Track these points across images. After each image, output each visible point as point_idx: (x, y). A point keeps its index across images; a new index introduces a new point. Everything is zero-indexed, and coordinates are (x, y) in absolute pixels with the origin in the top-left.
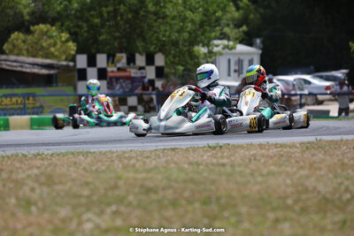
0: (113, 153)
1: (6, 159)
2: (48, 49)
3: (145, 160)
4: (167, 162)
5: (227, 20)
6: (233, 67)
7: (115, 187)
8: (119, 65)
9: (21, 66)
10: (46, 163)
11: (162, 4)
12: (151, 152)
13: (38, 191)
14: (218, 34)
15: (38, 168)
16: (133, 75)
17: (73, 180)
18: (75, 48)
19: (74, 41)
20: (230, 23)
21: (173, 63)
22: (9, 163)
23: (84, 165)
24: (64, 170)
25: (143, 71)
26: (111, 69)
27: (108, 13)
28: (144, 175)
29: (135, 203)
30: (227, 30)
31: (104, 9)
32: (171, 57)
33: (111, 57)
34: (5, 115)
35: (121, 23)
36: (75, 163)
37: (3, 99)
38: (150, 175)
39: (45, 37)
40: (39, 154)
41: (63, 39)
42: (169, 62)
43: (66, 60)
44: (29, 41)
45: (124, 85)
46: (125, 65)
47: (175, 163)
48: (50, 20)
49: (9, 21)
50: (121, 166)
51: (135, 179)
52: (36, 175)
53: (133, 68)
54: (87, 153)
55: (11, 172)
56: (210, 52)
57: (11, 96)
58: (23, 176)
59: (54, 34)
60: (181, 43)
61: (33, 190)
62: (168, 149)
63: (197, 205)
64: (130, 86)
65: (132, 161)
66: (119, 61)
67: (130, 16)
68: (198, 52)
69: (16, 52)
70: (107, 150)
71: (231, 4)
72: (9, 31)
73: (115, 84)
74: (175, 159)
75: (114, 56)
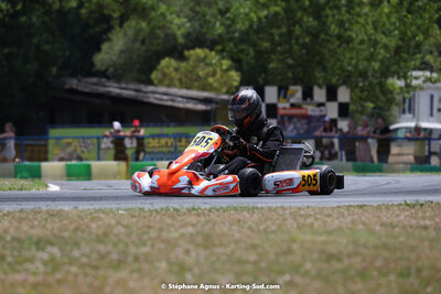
0: (285, 209)
1: (154, 214)
2: (206, 79)
3: (325, 218)
4: (353, 222)
5: (430, 46)
6: (436, 105)
7: (289, 252)
8: (293, 100)
9: (173, 100)
10: (203, 219)
11: (347, 25)
12: (333, 209)
13: (193, 254)
14: (418, 63)
15: (193, 225)
16: (310, 113)
17: (236, 242)
18: (238, 79)
19: (237, 70)
20: (434, 49)
21: (361, 98)
22: (158, 218)
23: (250, 223)
24: (225, 229)
25: (322, 108)
26: (283, 105)
27: (281, 35)
28: (324, 238)
29: (313, 272)
30: (429, 58)
31: (276, 31)
32: (357, 91)
33: (283, 91)
34: (152, 159)
35: (296, 47)
36: (239, 220)
37: (151, 140)
38: (332, 238)
39: (202, 65)
40: (194, 209)
41: (225, 67)
42: (355, 98)
43: (227, 93)
44: (182, 70)
45: (298, 125)
46: (301, 101)
47: (364, 224)
48: (208, 43)
49: (159, 44)
50: (295, 225)
51: (314, 243)
52: (191, 235)
53: (309, 104)
54: (253, 208)
55: (161, 230)
56: (408, 86)
57: (160, 136)
58: (176, 235)
59: (214, 61)
60: (370, 74)
61: (187, 252)
62: (354, 206)
63: (392, 277)
64: (306, 127)
65: (309, 221)
66: (293, 95)
67: (307, 40)
68: (393, 85)
69: (166, 82)
70: (279, 205)
71: (436, 26)
72: (159, 56)
73: (287, 124)
74: (363, 218)
75: (287, 89)
